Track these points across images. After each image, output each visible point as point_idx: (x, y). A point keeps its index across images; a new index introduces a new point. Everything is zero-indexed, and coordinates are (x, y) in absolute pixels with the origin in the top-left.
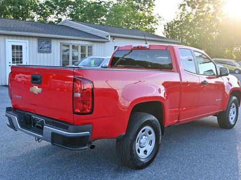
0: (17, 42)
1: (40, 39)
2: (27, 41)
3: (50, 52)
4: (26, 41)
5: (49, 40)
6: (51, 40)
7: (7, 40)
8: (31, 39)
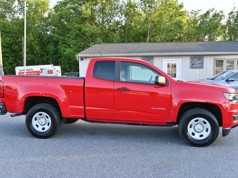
0: (172, 61)
1: (192, 57)
2: (181, 60)
3: (202, 67)
4: (179, 60)
5: (201, 57)
6: (203, 57)
7: (163, 60)
8: (184, 58)
